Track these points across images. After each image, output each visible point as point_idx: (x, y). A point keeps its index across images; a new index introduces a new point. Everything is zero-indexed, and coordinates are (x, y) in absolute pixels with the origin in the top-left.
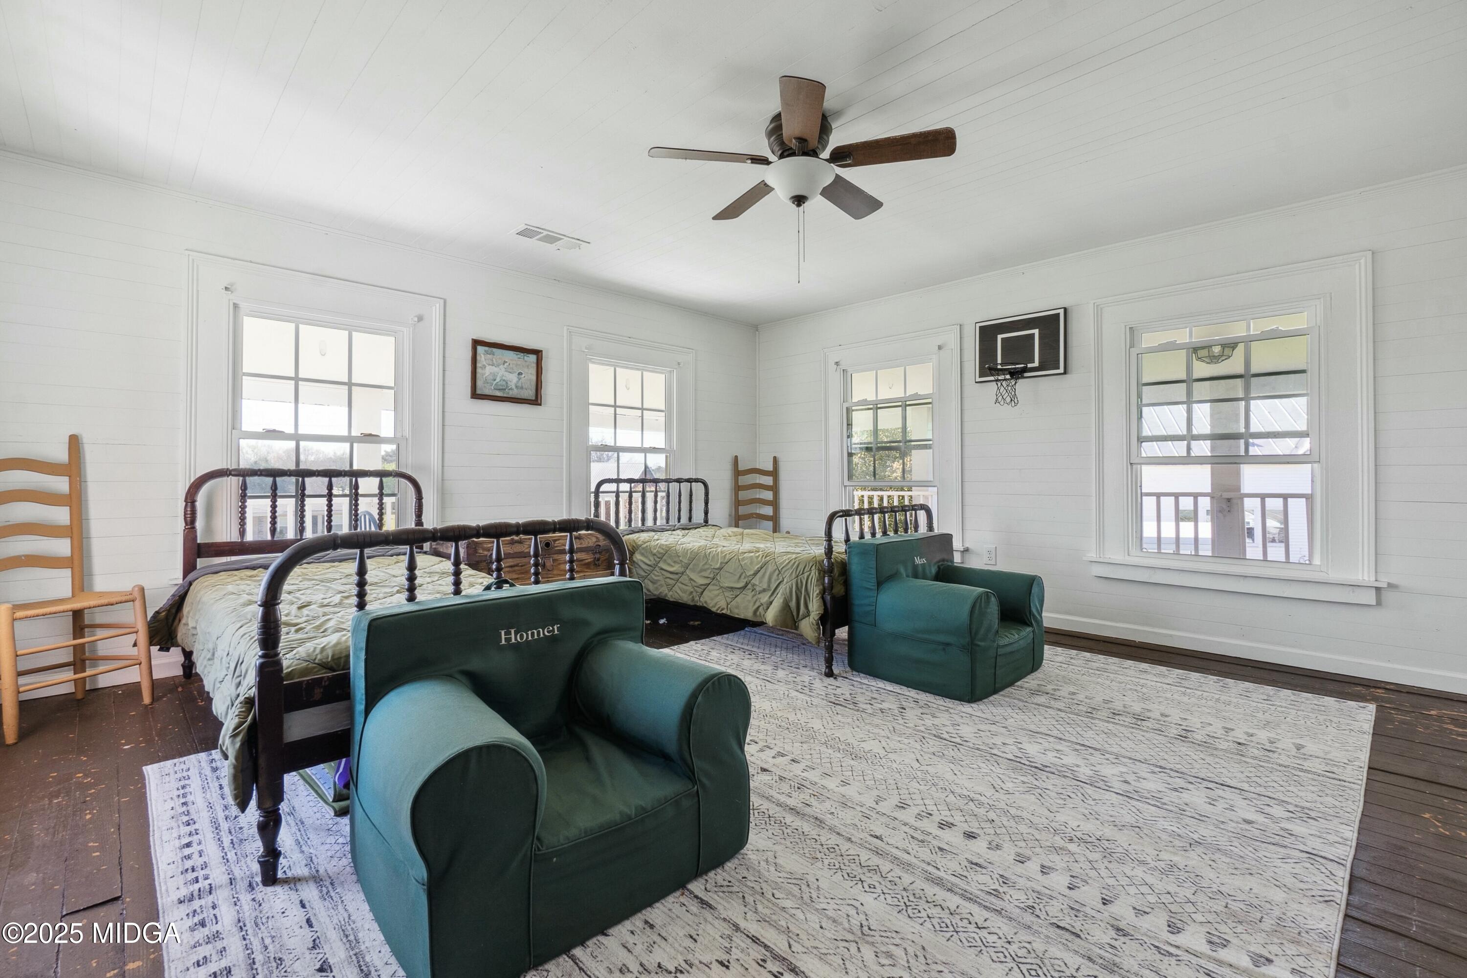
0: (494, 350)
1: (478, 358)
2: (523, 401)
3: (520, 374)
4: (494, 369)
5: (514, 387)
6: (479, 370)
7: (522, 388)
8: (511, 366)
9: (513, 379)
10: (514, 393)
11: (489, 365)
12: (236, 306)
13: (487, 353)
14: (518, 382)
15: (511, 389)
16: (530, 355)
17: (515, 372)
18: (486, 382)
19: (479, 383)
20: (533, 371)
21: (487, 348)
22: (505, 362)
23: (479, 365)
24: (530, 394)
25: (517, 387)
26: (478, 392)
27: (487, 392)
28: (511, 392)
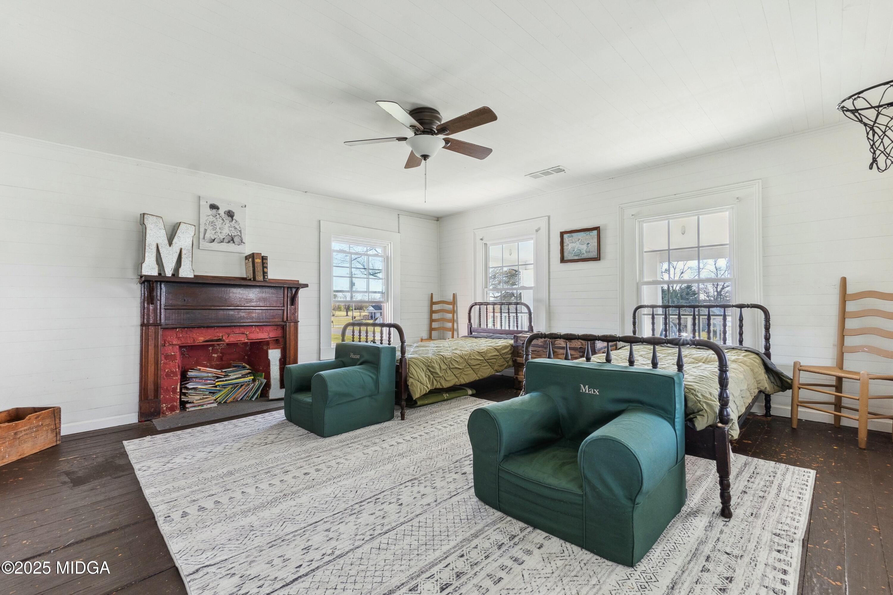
0: (573, 234)
1: (565, 241)
2: (588, 260)
3: (588, 244)
4: (574, 245)
5: (584, 252)
6: (565, 247)
7: (589, 252)
8: (583, 240)
9: (584, 248)
10: (585, 256)
11: (570, 243)
12: (486, 244)
13: (569, 237)
14: (587, 249)
15: (583, 254)
16: (593, 231)
17: (585, 244)
18: (569, 252)
19: (566, 254)
20: (596, 240)
21: (569, 235)
22: (579, 239)
23: (565, 244)
24: (594, 254)
25: (586, 252)
26: (565, 259)
27: (570, 258)
28: (583, 256)
